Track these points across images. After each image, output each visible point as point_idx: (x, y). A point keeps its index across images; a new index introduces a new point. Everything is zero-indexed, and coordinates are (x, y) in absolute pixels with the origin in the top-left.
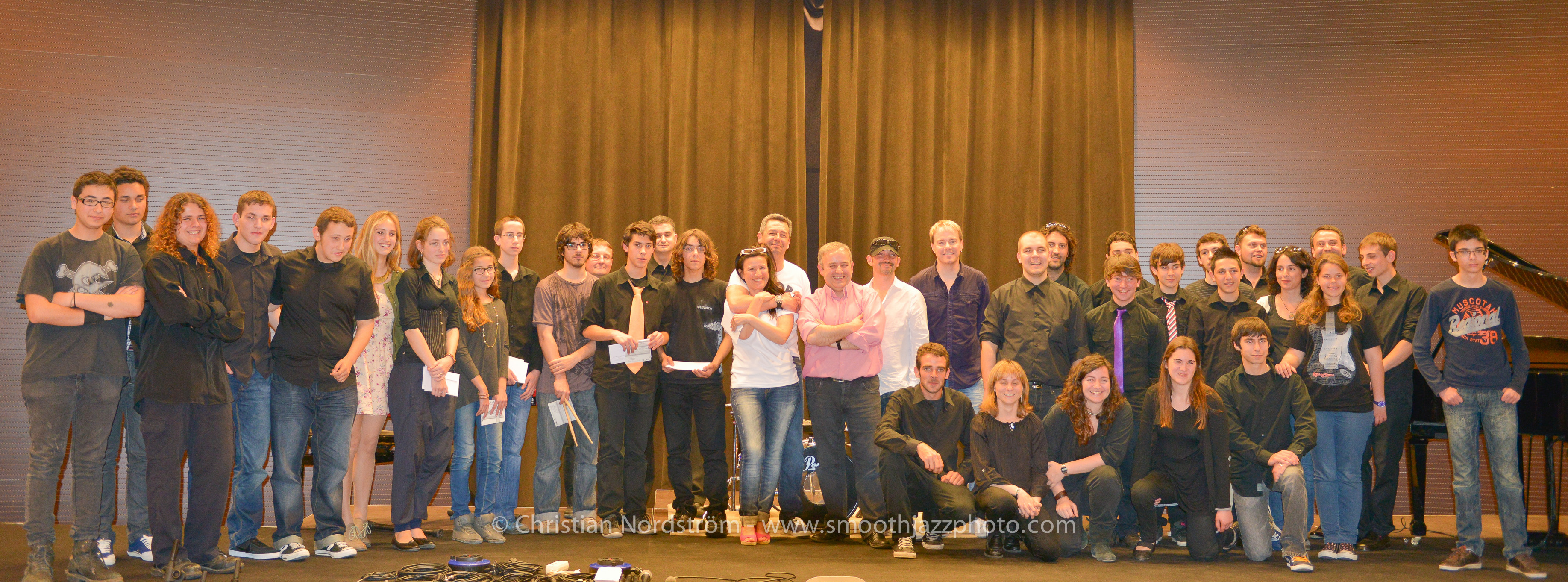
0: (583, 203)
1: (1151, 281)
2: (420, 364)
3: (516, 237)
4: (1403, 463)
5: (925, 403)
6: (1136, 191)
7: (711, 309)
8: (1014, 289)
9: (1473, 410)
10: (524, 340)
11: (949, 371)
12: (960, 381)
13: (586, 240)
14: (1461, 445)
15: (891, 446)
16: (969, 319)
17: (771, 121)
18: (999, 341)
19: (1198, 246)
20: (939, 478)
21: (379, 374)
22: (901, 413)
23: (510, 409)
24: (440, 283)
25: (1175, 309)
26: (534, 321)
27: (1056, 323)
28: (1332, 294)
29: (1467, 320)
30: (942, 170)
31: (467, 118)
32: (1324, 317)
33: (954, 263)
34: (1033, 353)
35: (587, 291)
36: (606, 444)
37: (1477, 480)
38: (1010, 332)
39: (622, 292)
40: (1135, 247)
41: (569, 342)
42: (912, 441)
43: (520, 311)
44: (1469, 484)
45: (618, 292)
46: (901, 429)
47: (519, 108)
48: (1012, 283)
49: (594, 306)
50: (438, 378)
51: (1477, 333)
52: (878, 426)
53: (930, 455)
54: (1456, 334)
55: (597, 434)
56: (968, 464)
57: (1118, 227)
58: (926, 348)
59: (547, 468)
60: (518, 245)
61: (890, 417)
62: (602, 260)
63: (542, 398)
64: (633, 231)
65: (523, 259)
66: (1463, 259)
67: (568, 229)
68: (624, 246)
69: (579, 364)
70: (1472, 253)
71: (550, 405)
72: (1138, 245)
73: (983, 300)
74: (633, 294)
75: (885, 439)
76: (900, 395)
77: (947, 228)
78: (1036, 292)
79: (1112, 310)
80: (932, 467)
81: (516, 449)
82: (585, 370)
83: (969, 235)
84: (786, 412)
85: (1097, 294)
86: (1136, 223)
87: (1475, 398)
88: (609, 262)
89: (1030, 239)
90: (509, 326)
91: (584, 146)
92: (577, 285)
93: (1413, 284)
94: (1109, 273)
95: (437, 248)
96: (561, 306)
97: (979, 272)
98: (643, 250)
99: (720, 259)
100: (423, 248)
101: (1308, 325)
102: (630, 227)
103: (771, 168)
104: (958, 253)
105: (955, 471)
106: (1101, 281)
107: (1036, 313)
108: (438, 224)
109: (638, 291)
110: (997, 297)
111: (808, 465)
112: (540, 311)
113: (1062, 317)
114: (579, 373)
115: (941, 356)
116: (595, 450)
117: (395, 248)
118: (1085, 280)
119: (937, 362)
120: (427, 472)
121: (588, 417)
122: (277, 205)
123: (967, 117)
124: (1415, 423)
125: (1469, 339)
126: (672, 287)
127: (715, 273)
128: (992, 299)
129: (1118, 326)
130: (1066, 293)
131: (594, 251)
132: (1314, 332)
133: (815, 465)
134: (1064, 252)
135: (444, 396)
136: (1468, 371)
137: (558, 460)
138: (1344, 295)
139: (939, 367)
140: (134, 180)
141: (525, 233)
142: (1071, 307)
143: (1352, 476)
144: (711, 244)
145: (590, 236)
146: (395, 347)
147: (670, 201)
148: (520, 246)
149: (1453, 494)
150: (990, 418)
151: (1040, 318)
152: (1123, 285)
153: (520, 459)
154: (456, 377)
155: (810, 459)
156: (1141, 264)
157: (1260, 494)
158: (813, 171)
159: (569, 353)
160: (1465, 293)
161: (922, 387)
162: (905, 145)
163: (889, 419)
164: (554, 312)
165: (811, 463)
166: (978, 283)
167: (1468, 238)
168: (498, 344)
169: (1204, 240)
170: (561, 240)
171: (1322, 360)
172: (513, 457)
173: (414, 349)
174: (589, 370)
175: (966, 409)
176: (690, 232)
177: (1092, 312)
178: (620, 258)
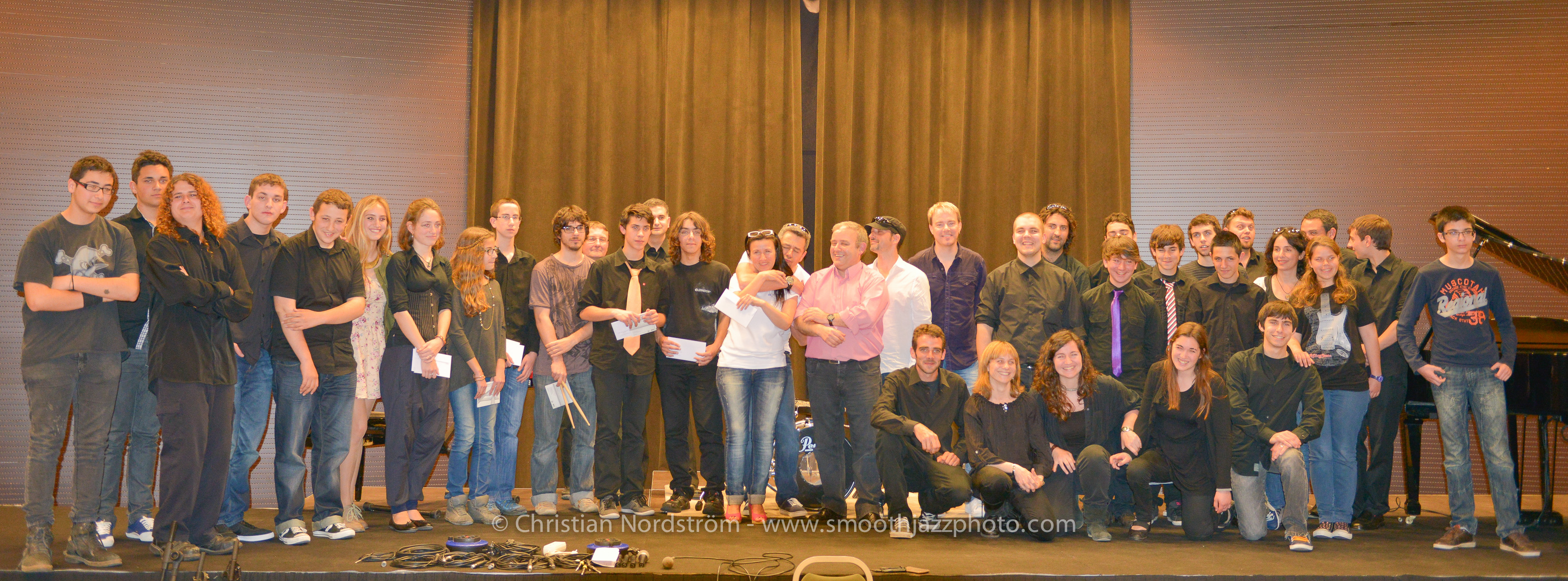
0: (579, 186)
1: (1150, 262)
2: (410, 346)
3: (511, 219)
4: (1397, 443)
5: (921, 385)
6: (1132, 173)
7: (709, 292)
8: (1009, 271)
9: (1462, 389)
10: (520, 322)
11: (945, 352)
12: (957, 362)
13: (583, 223)
14: (1451, 425)
15: (887, 427)
16: (967, 301)
17: (767, 104)
18: (995, 323)
19: (1190, 229)
20: (935, 459)
21: (373, 358)
22: (897, 395)
23: (505, 391)
24: (431, 265)
25: (1174, 291)
26: (531, 303)
27: (1051, 305)
28: (1324, 276)
29: (1456, 301)
30: (938, 152)
31: (463, 101)
32: (1318, 300)
33: (952, 244)
34: (1028, 337)
35: (583, 274)
36: (604, 426)
37: (1467, 458)
38: (1006, 316)
39: (619, 274)
40: (1132, 229)
41: (566, 324)
42: (909, 422)
43: (516, 294)
44: (1460, 462)
45: (615, 275)
46: (897, 410)
47: (515, 91)
48: (1007, 265)
49: (592, 289)
50: (428, 360)
51: (1465, 313)
52: (874, 408)
53: (927, 436)
54: (1445, 314)
55: (594, 414)
56: (963, 445)
57: (1114, 208)
58: (923, 329)
59: (544, 449)
60: (514, 227)
61: (886, 398)
62: (598, 243)
63: (539, 380)
64: (631, 213)
65: (520, 241)
66: (1452, 240)
67: (565, 212)
68: (622, 228)
69: (576, 347)
70: (1461, 235)
71: (547, 387)
72: (1136, 227)
73: (980, 281)
74: (630, 276)
75: (881, 420)
76: (896, 377)
77: (946, 210)
78: (1030, 274)
79: (1108, 291)
80: (929, 448)
81: (513, 430)
82: (582, 352)
83: (965, 216)
84: (773, 394)
85: (1095, 274)
86: (1132, 204)
87: (1464, 376)
88: (605, 244)
89: (1025, 220)
90: (505, 308)
91: (580, 129)
92: (574, 268)
93: (1407, 264)
94: (1108, 254)
95: (428, 229)
96: (558, 289)
97: (977, 254)
98: (641, 233)
99: (716, 241)
100: (414, 229)
101: (1303, 308)
102: (627, 209)
103: (767, 150)
104: (957, 235)
105: (950, 452)
106: (1098, 262)
107: (1030, 296)
108: (430, 206)
109: (635, 273)
110: (992, 280)
111: (805, 446)
112: (537, 293)
113: (1057, 298)
114: (575, 355)
115: (937, 337)
116: (593, 431)
117: (386, 232)
118: (1082, 262)
119: (933, 343)
120: (421, 453)
121: (586, 399)
122: (288, 188)
123: (964, 100)
124: (1410, 403)
125: (1458, 319)
126: (669, 269)
127: (713, 255)
128: (987, 281)
129: (1115, 306)
130: (1061, 275)
131: (591, 234)
132: (1310, 314)
133: (812, 447)
134: (1065, 234)
135: (434, 377)
136: (1457, 350)
137: (555, 441)
138: (1336, 277)
139: (935, 348)
140: (158, 162)
141: (521, 215)
142: (1066, 287)
143: (1348, 453)
144: (708, 226)
145: (587, 219)
146: (386, 330)
147: (666, 183)
148: (516, 228)
149: (1445, 473)
150: (983, 399)
151: (1035, 300)
152: (1121, 267)
153: (516, 440)
154: (448, 358)
155: (806, 440)
156: (1139, 245)
157: (1256, 474)
158: (809, 153)
159: (566, 335)
160: (1453, 274)
161: (918, 368)
162: (901, 127)
163: (885, 400)
164: (550, 295)
165: (808, 444)
166: (976, 264)
167: (1457, 219)
168: (494, 326)
169: (1195, 223)
170: (558, 224)
171: (1319, 341)
172: (510, 438)
173: (404, 332)
174: (586, 352)
175: (961, 390)
176: (685, 215)
177: (1088, 293)
178: (617, 240)
